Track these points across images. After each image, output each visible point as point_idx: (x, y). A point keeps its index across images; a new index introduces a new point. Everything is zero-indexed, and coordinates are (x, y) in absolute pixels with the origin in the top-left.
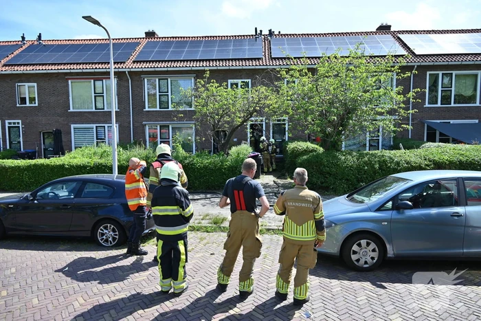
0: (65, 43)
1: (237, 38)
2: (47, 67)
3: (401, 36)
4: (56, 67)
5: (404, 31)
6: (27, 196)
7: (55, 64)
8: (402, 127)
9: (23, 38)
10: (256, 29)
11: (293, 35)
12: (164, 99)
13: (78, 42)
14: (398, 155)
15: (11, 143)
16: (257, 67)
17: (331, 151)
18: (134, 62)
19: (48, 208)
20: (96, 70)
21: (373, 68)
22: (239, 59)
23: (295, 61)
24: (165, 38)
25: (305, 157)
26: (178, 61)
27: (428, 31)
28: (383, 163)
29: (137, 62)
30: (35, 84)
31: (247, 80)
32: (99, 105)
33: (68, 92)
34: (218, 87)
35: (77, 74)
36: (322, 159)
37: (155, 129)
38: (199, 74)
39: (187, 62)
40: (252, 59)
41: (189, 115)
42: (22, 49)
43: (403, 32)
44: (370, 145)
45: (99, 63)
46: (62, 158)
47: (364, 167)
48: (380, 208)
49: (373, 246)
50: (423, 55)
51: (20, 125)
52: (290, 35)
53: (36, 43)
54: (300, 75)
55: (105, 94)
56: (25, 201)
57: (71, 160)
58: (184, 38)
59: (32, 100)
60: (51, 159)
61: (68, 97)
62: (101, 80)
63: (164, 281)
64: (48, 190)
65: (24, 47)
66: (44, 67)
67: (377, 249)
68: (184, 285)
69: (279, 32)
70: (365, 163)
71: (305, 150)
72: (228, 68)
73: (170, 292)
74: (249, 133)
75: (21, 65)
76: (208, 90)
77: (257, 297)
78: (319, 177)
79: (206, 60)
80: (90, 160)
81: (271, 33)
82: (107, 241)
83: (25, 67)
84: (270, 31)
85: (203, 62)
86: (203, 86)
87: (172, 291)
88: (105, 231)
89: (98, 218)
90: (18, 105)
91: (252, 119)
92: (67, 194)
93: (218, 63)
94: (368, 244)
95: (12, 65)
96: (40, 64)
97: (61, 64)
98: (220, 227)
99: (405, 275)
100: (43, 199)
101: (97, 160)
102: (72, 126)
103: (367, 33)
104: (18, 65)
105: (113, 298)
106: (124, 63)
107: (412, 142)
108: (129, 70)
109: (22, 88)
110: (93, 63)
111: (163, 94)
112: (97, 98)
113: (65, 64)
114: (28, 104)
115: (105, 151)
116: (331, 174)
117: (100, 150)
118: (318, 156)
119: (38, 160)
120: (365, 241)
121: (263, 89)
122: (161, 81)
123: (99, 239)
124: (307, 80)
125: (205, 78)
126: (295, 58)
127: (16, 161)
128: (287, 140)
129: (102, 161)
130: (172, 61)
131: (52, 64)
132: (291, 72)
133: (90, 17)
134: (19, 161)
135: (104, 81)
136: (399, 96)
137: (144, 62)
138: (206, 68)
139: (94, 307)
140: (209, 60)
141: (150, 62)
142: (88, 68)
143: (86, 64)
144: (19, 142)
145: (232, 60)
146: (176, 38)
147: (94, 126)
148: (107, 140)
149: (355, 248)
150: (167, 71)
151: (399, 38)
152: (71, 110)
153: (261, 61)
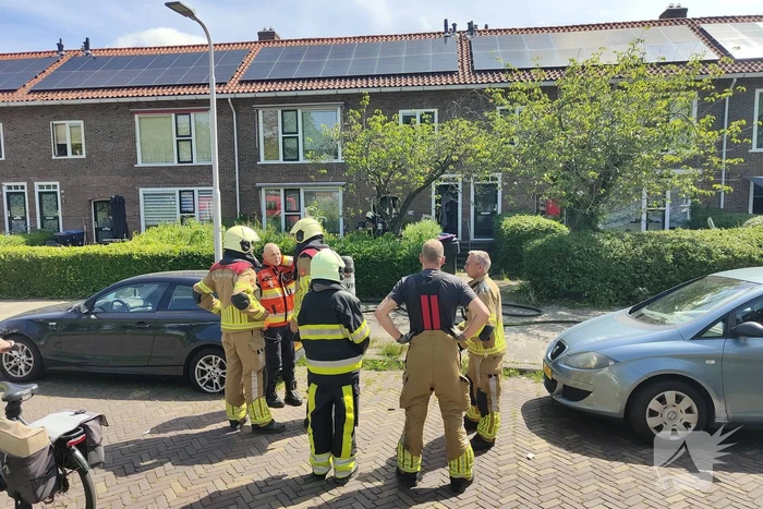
0: (128, 53)
1: (413, 38)
2: (100, 94)
3: (706, 27)
4: (115, 93)
5: (711, 18)
6: (79, 308)
7: (113, 89)
8: (714, 189)
9: (60, 46)
10: (446, 21)
11: (510, 30)
12: (291, 144)
13: (149, 52)
14: (708, 238)
15: (43, 218)
16: (448, 87)
17: (583, 232)
18: (241, 82)
19: (107, 327)
20: (180, 98)
21: (663, 83)
22: (417, 75)
23: (521, 74)
24: (291, 41)
25: (538, 242)
26: (314, 79)
27: (756, 17)
28: (681, 253)
29: (247, 82)
30: (81, 122)
31: (432, 110)
32: (185, 156)
33: (135, 135)
34: (385, 122)
35: (149, 104)
36: (570, 246)
37: (275, 195)
38: (349, 101)
39: (330, 81)
40: (439, 74)
41: (335, 171)
42: (59, 65)
43: (709, 20)
44: (649, 221)
45: (184, 86)
46: (128, 243)
47: (646, 258)
48: (701, 334)
49: (687, 402)
50: (749, 61)
51: (58, 190)
52: (505, 30)
53: (81, 54)
54: (530, 98)
55: (193, 138)
56: (75, 316)
57: (142, 247)
58: (323, 40)
59: (77, 148)
60: (111, 244)
61: (135, 142)
62: (187, 113)
63: (317, 456)
64: (111, 297)
65: (62, 62)
66: (95, 94)
67: (695, 409)
68: (352, 465)
69: (486, 27)
70: (647, 252)
71: (535, 230)
72: (398, 89)
73: (327, 476)
74: (433, 202)
75: (58, 91)
76: (368, 127)
77: (482, 489)
78: (564, 277)
79: (362, 77)
80: (172, 247)
81: (472, 28)
82: (210, 383)
83: (65, 94)
84: (470, 24)
85: (356, 80)
86: (360, 121)
87: (331, 474)
88: (208, 367)
89: (194, 345)
90: (54, 157)
91: (444, 176)
92: (142, 303)
93: (381, 81)
94: (679, 399)
95: (44, 91)
96: (89, 89)
97: (123, 88)
98: (398, 362)
99: (748, 457)
100: (105, 311)
101: (183, 247)
102: (142, 191)
103: (643, 23)
104: (54, 91)
105: (232, 485)
106: (225, 84)
107: (728, 215)
108: (233, 96)
109: (60, 128)
110: (174, 86)
111: (290, 135)
112: (180, 143)
113: (128, 88)
114: (70, 155)
115: (197, 233)
116: (585, 272)
117: (187, 231)
118: (561, 239)
119: (89, 247)
120: (674, 393)
121: (464, 124)
122: (285, 113)
123: (198, 380)
124: (541, 107)
125: (363, 107)
126: (520, 70)
127: (53, 248)
128: (499, 212)
129: (193, 249)
130: (304, 80)
131: (109, 89)
132: (513, 95)
133: (178, 3)
134: (59, 249)
135: (192, 114)
136: (711, 133)
137: (257, 82)
138: (364, 91)
139: (201, 501)
140: (367, 77)
141: (267, 81)
142: (167, 95)
143: (164, 87)
144: (57, 218)
145: (405, 75)
146: (309, 40)
147: (177, 190)
148: (197, 214)
149: (654, 405)
150: (296, 97)
151: (702, 30)
152: (140, 164)
153: (455, 77)
